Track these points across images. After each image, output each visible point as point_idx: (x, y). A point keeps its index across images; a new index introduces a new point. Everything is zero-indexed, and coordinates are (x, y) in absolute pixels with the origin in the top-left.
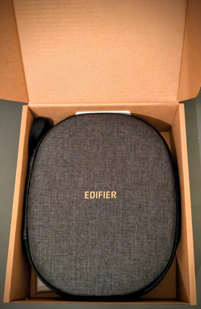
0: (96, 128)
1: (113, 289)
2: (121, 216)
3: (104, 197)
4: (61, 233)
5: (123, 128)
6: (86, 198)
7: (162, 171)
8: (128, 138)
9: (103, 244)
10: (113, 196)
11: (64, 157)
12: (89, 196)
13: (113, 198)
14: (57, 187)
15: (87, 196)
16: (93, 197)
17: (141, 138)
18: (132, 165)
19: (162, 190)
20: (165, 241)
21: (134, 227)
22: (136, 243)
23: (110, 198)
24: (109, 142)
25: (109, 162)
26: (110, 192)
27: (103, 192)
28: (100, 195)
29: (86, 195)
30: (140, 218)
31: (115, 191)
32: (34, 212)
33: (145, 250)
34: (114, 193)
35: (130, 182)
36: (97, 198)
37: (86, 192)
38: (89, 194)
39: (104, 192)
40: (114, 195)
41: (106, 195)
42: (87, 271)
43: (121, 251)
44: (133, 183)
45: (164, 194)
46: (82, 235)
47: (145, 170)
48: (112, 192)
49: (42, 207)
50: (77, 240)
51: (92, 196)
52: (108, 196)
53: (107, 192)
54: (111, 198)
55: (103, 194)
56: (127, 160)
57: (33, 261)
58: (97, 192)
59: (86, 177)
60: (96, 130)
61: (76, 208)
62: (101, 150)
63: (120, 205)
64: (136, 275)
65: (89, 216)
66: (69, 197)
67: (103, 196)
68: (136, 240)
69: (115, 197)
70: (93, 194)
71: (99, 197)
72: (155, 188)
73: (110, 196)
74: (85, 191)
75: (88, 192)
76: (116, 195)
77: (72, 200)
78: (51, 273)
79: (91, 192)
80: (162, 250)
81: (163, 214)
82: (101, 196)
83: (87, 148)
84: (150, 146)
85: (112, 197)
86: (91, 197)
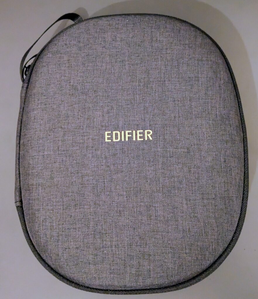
0: (119, 35)
1: (152, 276)
2: (160, 166)
3: (134, 139)
4: (70, 194)
5: (158, 34)
6: (106, 140)
7: (220, 97)
8: (167, 49)
9: (135, 209)
10: (148, 137)
11: (72, 82)
12: (111, 138)
13: (148, 139)
14: (63, 127)
15: (108, 139)
16: (118, 139)
17: (187, 48)
18: (175, 89)
19: (221, 125)
20: (229, 202)
21: (181, 182)
22: (185, 206)
23: (142, 139)
24: (138, 56)
25: (139, 85)
26: (142, 131)
27: (132, 132)
28: (127, 136)
29: (106, 137)
30: (190, 168)
31: (150, 130)
32: (29, 164)
33: (199, 216)
34: (148, 133)
35: (173, 115)
36: (123, 140)
37: (106, 133)
38: (111, 134)
39: (134, 132)
40: (148, 135)
41: (137, 136)
42: (112, 250)
43: (162, 218)
44: (177, 115)
45: (225, 130)
46: (103, 197)
47: (194, 96)
48: (146, 131)
49: (40, 158)
50: (95, 204)
51: (116, 138)
52: (140, 137)
53: (138, 132)
54: (144, 139)
55: (132, 134)
56: (166, 82)
57: (31, 237)
58: (123, 132)
59: (105, 110)
60: (118, 39)
61: (93, 157)
62: (127, 68)
63: (159, 149)
64: (186, 253)
65: (112, 167)
66: (81, 141)
67: (132, 138)
68: (185, 202)
69: (151, 139)
70: (117, 134)
71: (127, 139)
72: (211, 122)
73: (143, 137)
74: (106, 130)
75: (110, 132)
76: (151, 136)
77: (86, 145)
78: (58, 255)
79: (114, 132)
80: (224, 214)
81: (225, 161)
82: (129, 138)
83: (107, 65)
84: (202, 60)
85: (146, 139)
86: (114, 140)
